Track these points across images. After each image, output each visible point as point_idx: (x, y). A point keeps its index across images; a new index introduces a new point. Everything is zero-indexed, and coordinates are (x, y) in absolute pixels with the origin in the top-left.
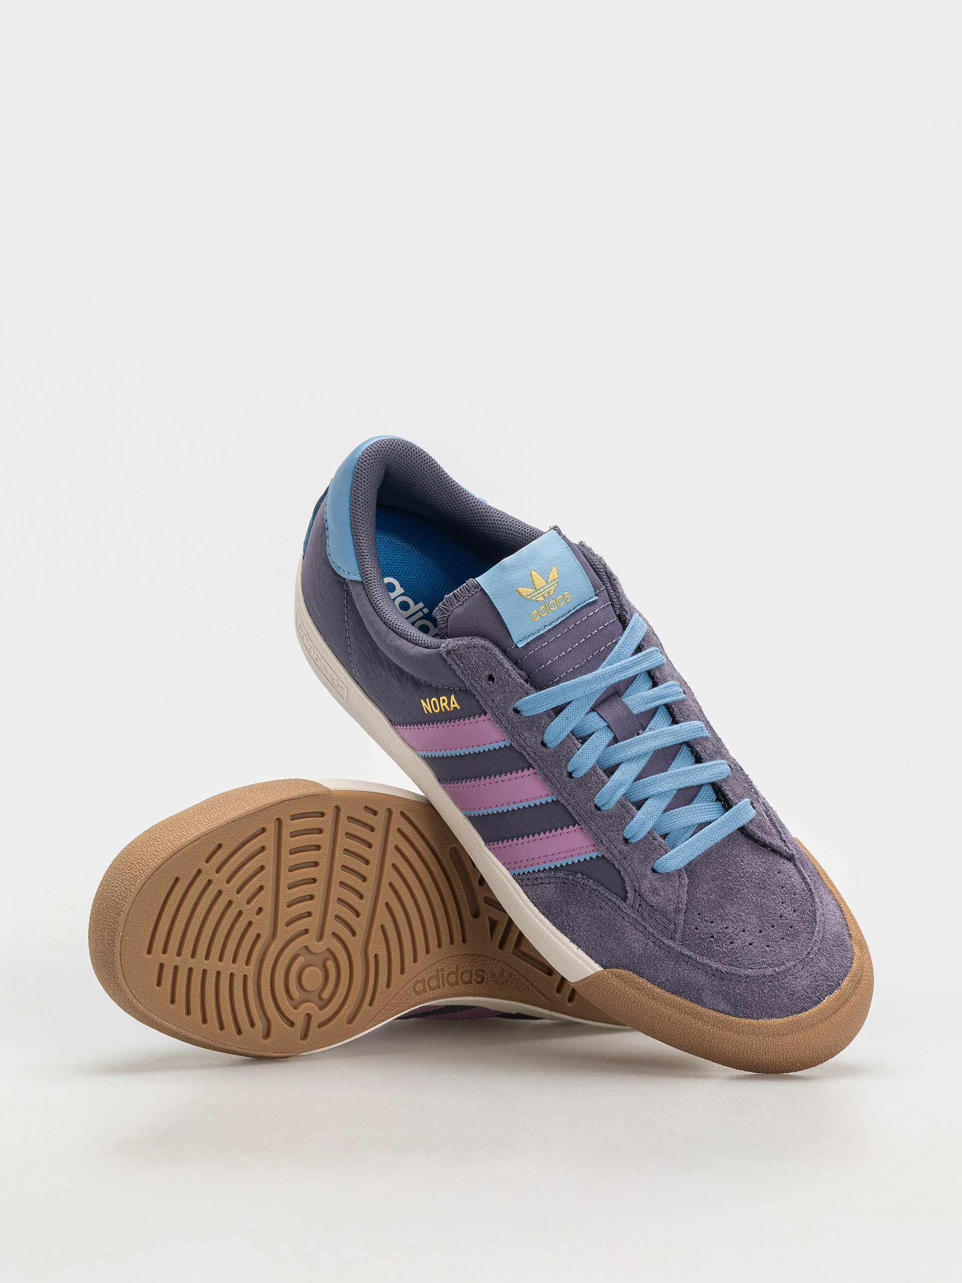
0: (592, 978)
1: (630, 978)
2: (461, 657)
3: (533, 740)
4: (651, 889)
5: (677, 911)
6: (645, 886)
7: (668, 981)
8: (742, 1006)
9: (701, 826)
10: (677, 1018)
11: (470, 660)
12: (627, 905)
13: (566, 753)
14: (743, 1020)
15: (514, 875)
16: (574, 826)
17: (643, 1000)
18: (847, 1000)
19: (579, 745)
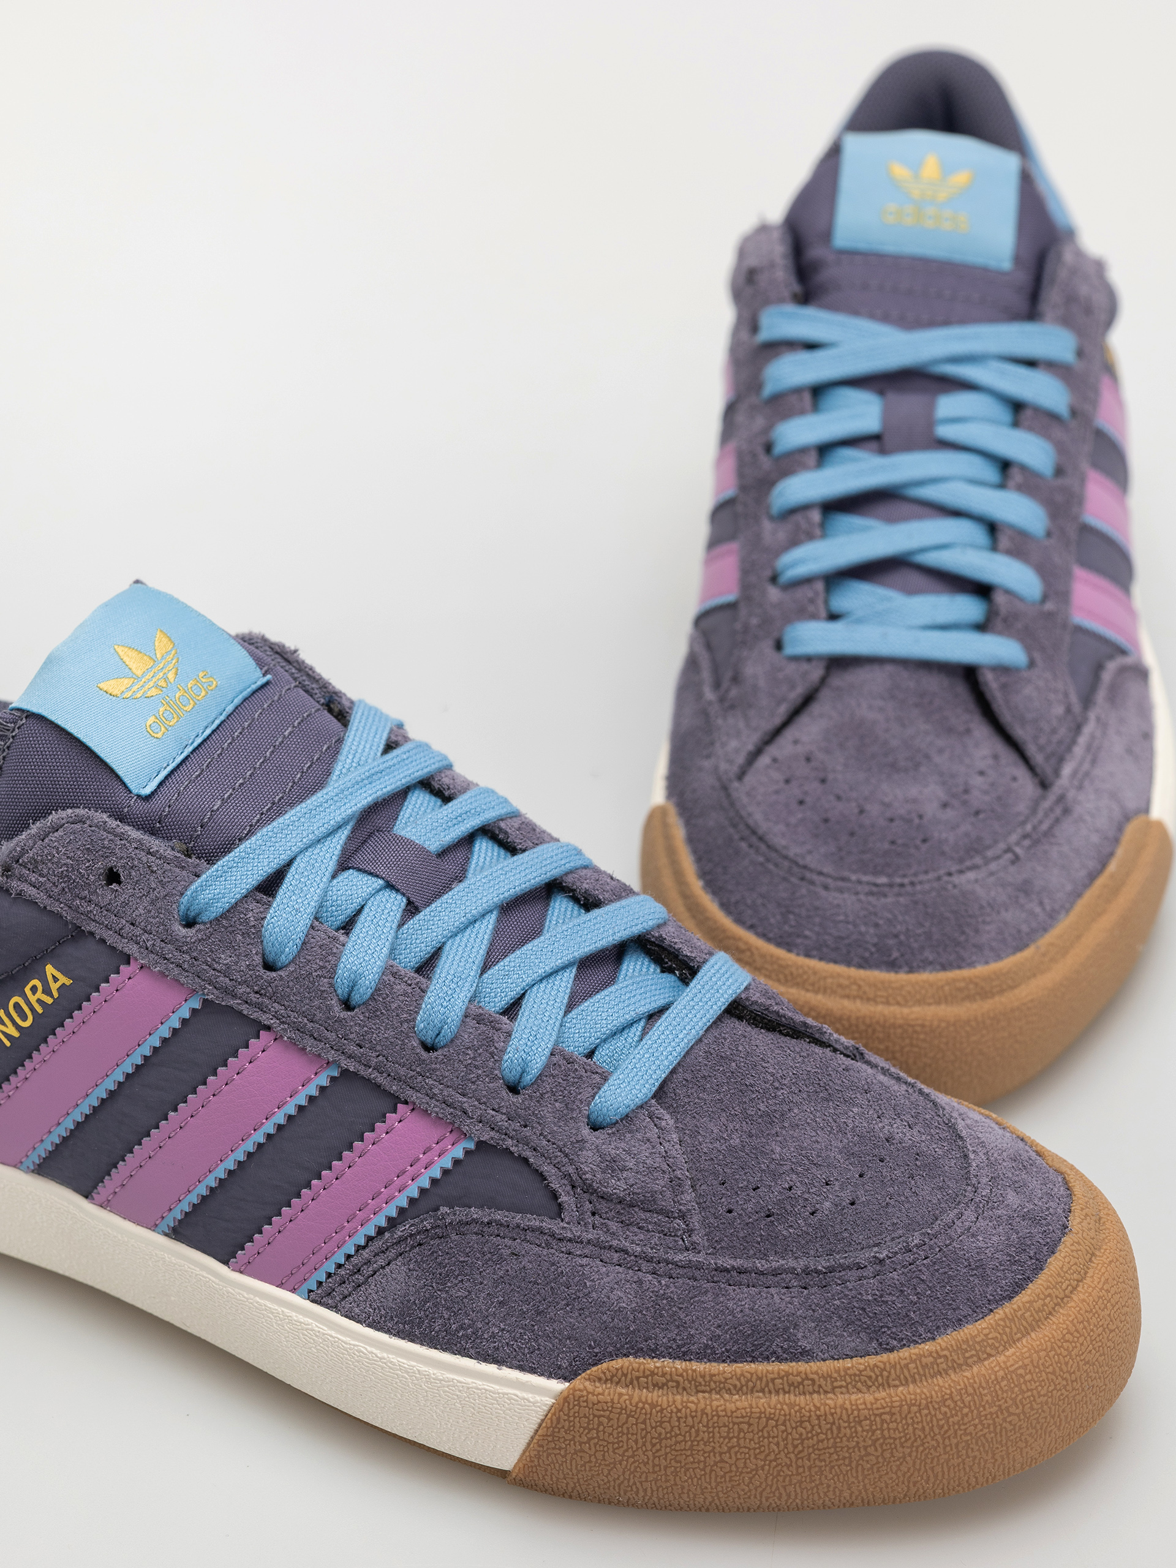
0: (554, 1414)
1: (633, 1369)
2: (35, 865)
3: (243, 965)
4: (603, 1165)
5: (675, 1184)
6: (588, 1162)
7: (715, 1338)
8: (891, 1325)
9: (653, 1017)
10: (764, 1413)
11: (55, 860)
12: (568, 1223)
13: (321, 960)
14: (905, 1353)
15: (311, 1296)
16: (395, 1111)
17: (680, 1407)
18: (1093, 1254)
19: (342, 938)
